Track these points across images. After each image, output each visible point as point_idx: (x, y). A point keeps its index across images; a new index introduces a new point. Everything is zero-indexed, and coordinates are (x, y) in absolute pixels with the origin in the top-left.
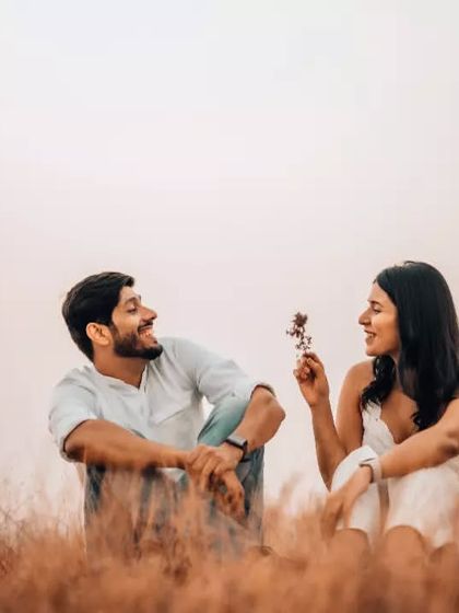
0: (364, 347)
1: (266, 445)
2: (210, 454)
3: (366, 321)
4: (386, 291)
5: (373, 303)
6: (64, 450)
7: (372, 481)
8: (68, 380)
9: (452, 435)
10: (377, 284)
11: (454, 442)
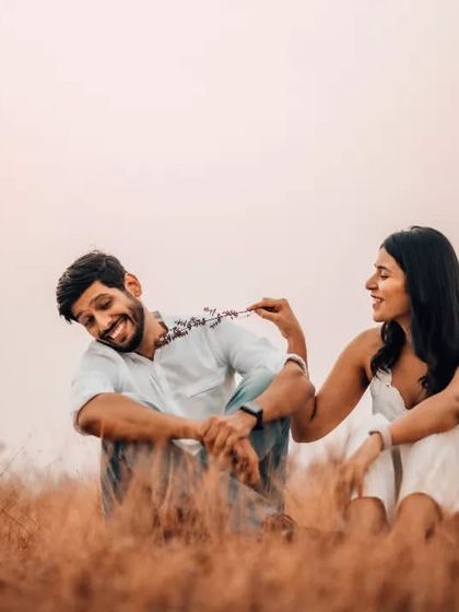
0: (371, 313)
3: (374, 286)
4: (393, 255)
5: (380, 268)
6: (78, 423)
7: (382, 449)
10: (384, 250)
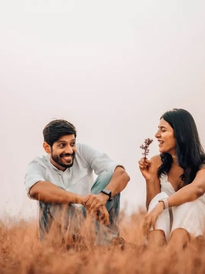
1: (121, 193)
2: (95, 198)
5: (161, 127)
6: (29, 193)
7: (164, 208)
8: (34, 162)
9: (200, 187)
11: (201, 190)
